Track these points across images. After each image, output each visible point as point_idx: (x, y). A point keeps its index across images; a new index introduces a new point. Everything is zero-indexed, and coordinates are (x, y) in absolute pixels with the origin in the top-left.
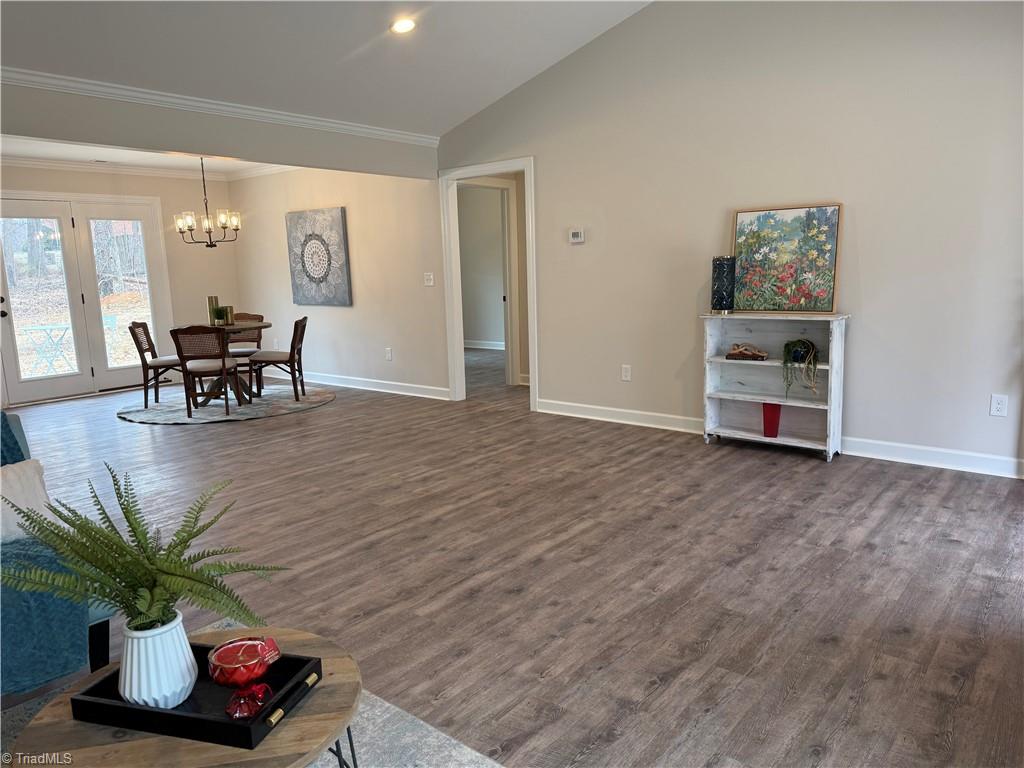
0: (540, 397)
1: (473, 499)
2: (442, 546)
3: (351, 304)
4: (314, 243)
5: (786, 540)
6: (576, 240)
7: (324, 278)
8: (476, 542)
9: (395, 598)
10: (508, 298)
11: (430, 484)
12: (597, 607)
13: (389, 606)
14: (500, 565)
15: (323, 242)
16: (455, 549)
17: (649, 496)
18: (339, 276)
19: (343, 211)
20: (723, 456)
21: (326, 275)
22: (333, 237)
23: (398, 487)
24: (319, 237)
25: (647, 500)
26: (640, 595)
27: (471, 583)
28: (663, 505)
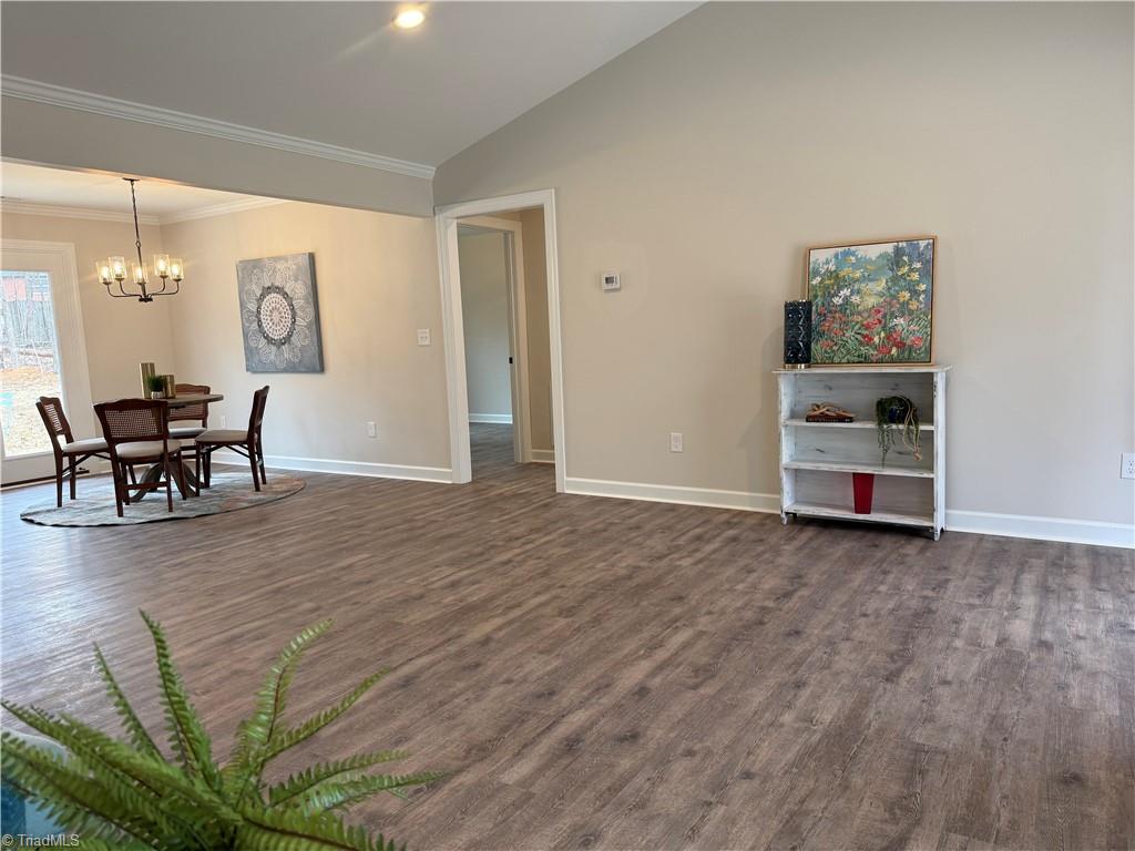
0: (568, 475)
1: (525, 608)
2: (505, 676)
3: (322, 369)
4: (273, 297)
5: (941, 643)
6: (610, 286)
7: (287, 340)
8: (549, 668)
9: (465, 758)
10: (515, 360)
11: (463, 591)
12: (749, 754)
13: (459, 771)
14: (594, 700)
15: (285, 295)
16: (525, 680)
17: (747, 593)
18: (306, 337)
19: (312, 257)
20: (811, 539)
21: (290, 335)
22: (299, 290)
23: (421, 597)
24: (279, 290)
25: (746, 598)
26: (798, 732)
27: (562, 730)
28: (770, 604)
